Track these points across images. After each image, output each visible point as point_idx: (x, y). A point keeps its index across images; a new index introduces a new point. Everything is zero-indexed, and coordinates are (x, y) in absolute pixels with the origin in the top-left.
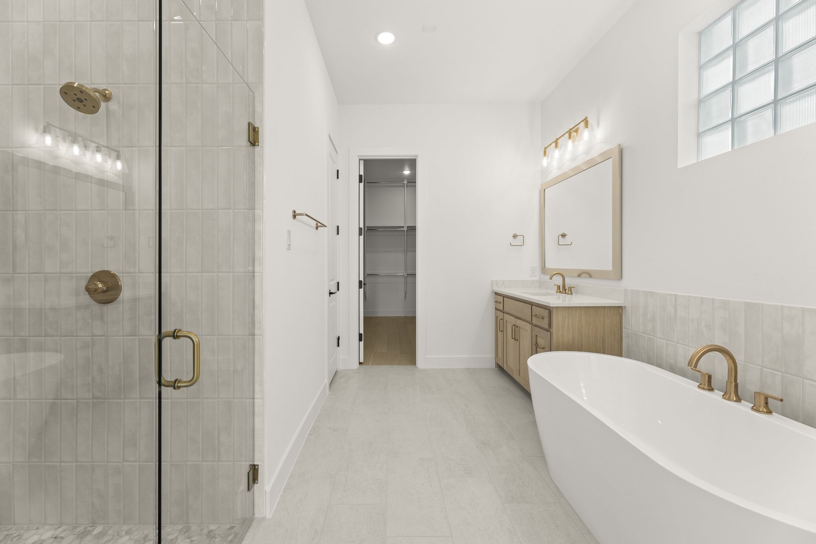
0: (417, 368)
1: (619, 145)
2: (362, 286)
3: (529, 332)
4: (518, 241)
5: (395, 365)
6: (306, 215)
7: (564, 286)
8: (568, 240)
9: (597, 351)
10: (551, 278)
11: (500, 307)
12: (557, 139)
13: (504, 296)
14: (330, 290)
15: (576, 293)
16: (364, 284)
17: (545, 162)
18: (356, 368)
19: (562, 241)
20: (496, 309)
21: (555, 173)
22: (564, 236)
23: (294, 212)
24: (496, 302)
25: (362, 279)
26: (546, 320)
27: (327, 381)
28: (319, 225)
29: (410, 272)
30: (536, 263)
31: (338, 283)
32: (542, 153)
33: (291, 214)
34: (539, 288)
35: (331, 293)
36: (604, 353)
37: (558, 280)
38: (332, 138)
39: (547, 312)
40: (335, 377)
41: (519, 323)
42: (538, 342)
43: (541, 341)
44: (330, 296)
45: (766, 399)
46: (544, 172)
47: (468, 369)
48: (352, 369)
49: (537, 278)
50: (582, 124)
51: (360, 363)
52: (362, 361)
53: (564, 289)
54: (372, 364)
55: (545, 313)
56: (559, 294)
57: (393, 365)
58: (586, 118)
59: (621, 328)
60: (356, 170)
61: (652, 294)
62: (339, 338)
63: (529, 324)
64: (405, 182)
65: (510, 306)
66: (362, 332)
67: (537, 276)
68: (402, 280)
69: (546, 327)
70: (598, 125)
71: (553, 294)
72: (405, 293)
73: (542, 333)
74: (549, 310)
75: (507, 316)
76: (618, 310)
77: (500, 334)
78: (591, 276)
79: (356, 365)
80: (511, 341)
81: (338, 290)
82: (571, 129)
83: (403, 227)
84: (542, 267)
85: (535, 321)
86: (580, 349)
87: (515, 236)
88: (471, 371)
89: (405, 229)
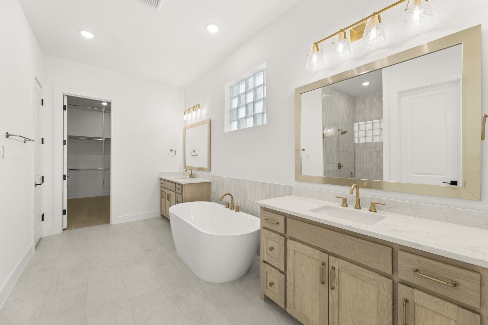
0: (111, 224)
1: (210, 119)
2: (66, 178)
3: (174, 196)
4: (173, 153)
5: (94, 225)
6: (19, 136)
7: (192, 174)
8: (196, 153)
9: (201, 201)
10: (186, 171)
11: (163, 185)
12: (189, 109)
13: (164, 180)
14: (36, 183)
15: (196, 177)
16: (67, 177)
17: (185, 117)
18: (60, 233)
19: (193, 154)
20: (161, 187)
21: (189, 123)
22: (194, 151)
23: (8, 133)
24: (161, 183)
25: (65, 173)
26: (181, 190)
27: (33, 244)
28: (26, 140)
29: (107, 167)
30: (182, 164)
31: (43, 177)
32: (184, 112)
33: (5, 135)
34: (183, 175)
35: (36, 185)
36: (204, 201)
37: (189, 172)
38: (38, 79)
39: (181, 186)
40: (39, 243)
41: (171, 192)
42: (178, 200)
43: (179, 200)
44: (36, 186)
45: (238, 207)
46: (185, 122)
47: (144, 220)
48: (57, 234)
49: (182, 171)
50: (197, 106)
51: (64, 229)
52: (65, 227)
53: (192, 176)
54: (75, 228)
55: (180, 187)
56: (190, 178)
57: (93, 226)
58: (199, 104)
59: (210, 190)
60: (61, 102)
61: (218, 177)
62: (43, 215)
63: (174, 193)
64: (103, 109)
65: (167, 185)
66: (65, 208)
67: (182, 170)
68: (101, 172)
69: (181, 193)
70: (204, 108)
71: (187, 178)
72: (103, 181)
73: (180, 196)
74: (182, 185)
75: (166, 190)
76: (209, 183)
77: (162, 198)
78: (203, 170)
79: (61, 231)
80: (167, 201)
81: (43, 182)
82: (194, 107)
83: (102, 138)
84: (184, 165)
85: (177, 191)
86: (194, 200)
87: (171, 150)
88: (146, 221)
89: (104, 139)
